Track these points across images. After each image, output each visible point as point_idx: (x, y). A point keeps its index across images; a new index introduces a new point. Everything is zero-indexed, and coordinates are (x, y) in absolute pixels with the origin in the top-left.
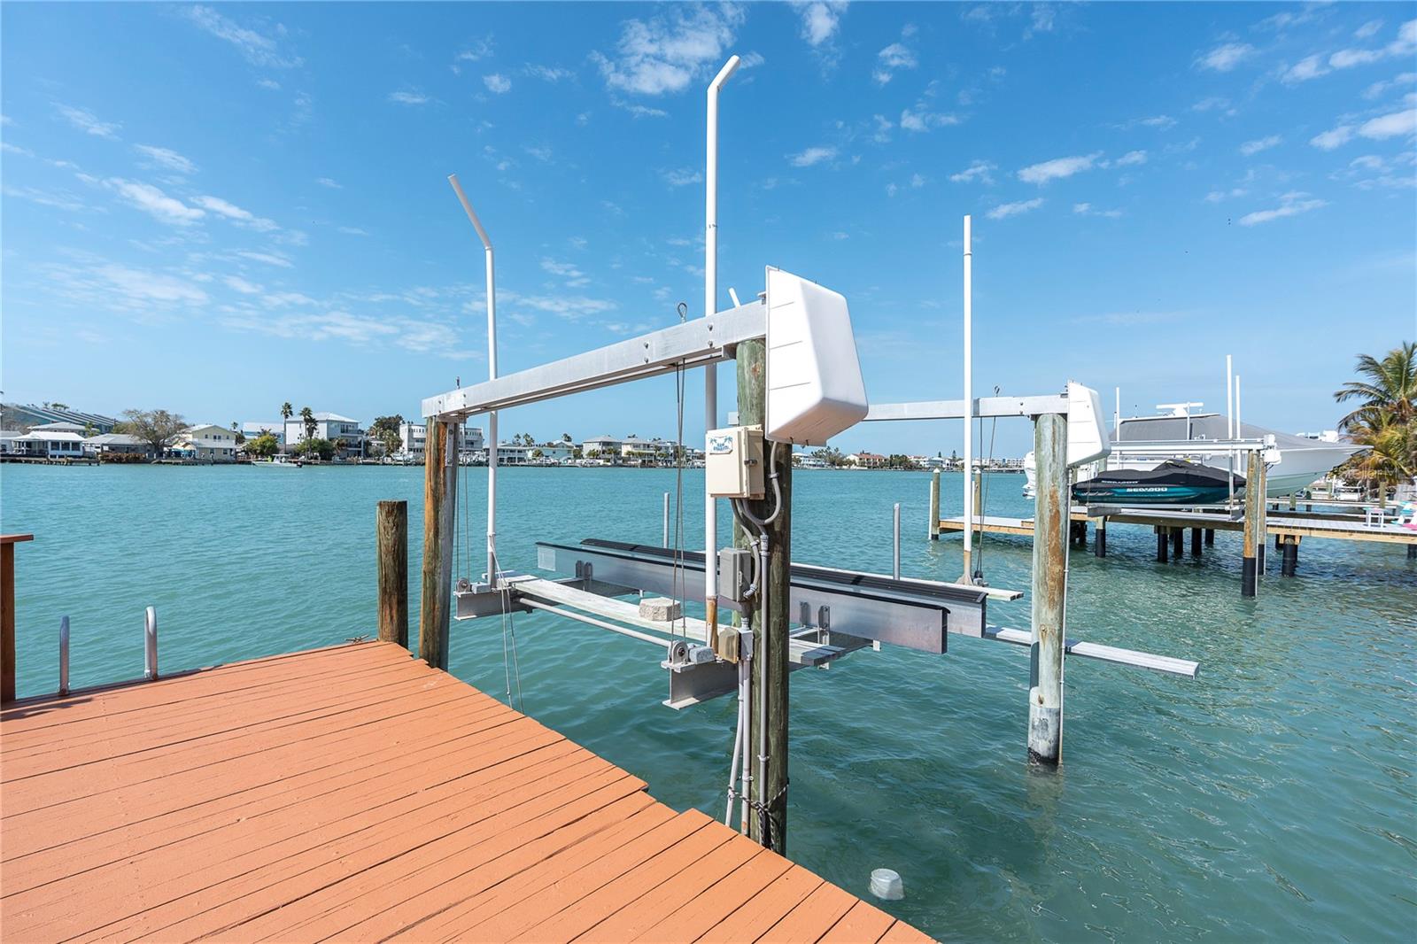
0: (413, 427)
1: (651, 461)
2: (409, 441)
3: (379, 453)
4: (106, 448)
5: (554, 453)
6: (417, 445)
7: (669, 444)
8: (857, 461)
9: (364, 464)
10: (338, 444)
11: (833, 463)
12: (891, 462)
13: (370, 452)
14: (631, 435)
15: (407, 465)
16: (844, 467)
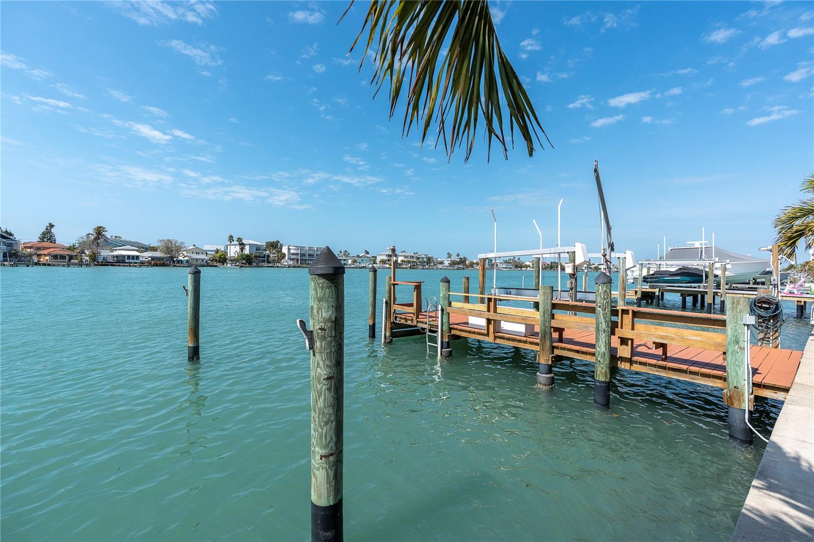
0: (290, 247)
1: (414, 265)
2: (288, 255)
3: (274, 261)
4: (150, 259)
5: (362, 261)
6: (293, 257)
7: (424, 256)
8: (531, 265)
9: (268, 267)
10: (255, 256)
11: (517, 267)
12: (551, 266)
13: (270, 260)
14: (403, 251)
15: (289, 267)
16: (523, 269)
